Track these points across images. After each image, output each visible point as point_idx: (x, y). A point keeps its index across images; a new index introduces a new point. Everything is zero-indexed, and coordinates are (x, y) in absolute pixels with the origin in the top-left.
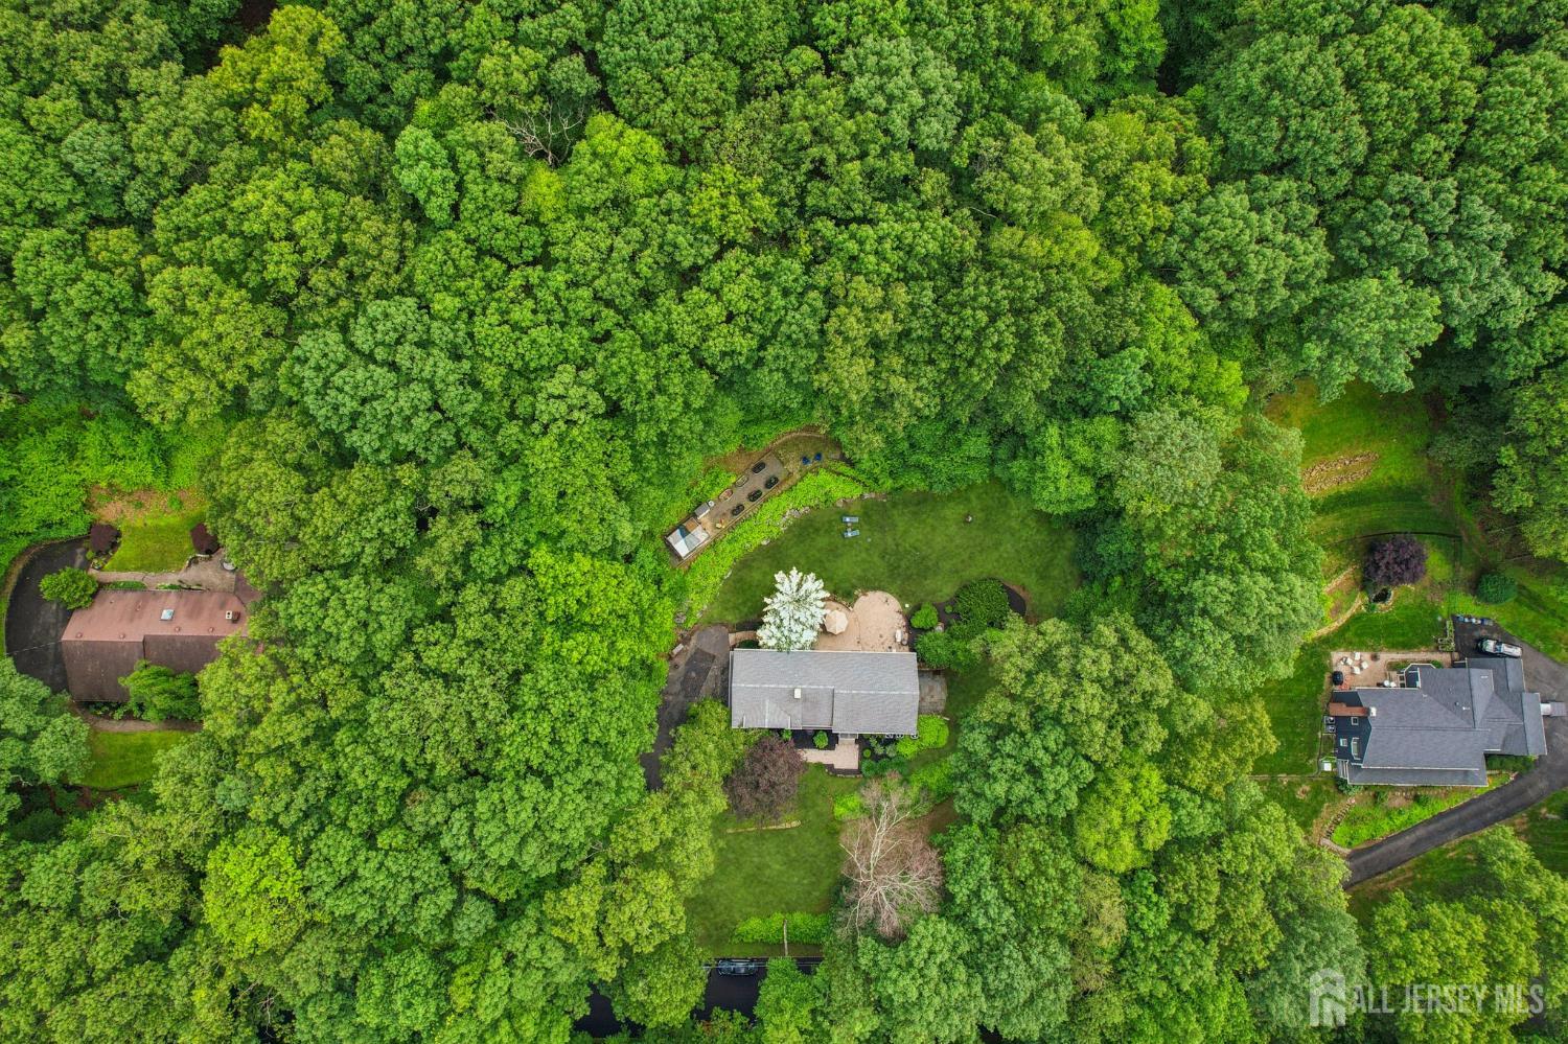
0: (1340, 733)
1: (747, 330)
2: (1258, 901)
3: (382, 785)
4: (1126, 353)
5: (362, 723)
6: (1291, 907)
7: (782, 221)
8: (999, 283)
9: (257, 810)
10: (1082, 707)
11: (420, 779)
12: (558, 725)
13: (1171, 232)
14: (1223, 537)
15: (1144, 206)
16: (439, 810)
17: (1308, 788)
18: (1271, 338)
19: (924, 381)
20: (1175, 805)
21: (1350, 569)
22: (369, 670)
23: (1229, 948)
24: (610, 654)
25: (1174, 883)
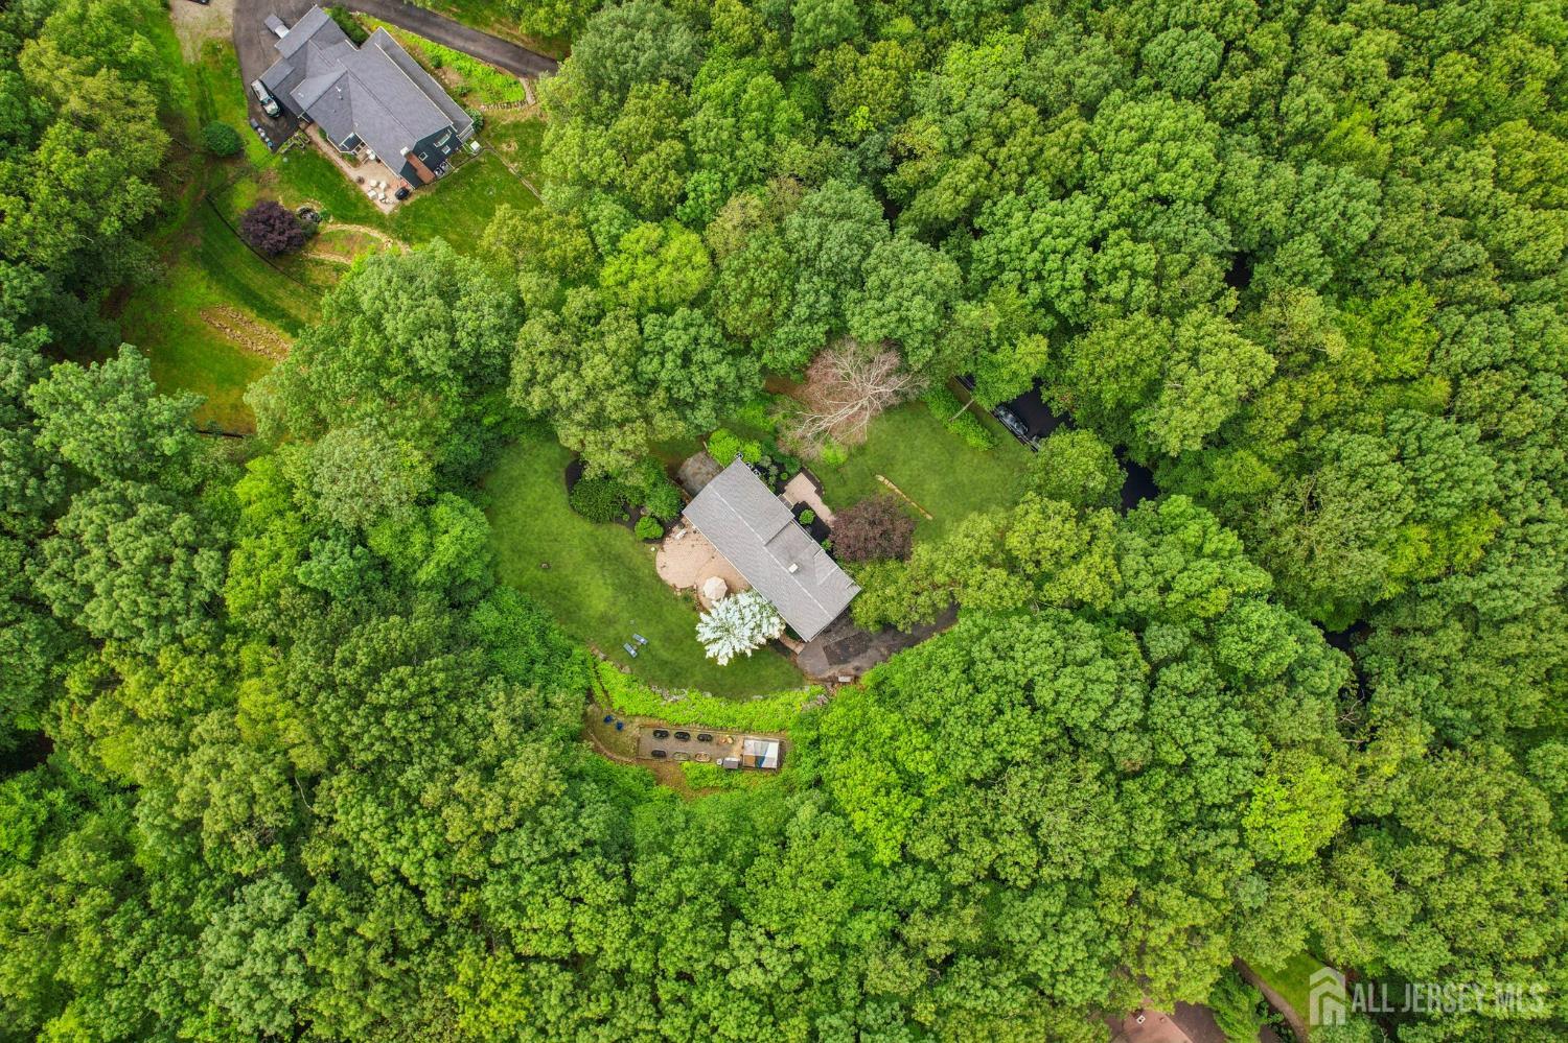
0: (441, 158)
1: (572, 880)
2: (624, 123)
3: (1146, 799)
4: (310, 584)
5: (1120, 855)
6: (605, 95)
7: (462, 938)
8: (349, 731)
9: (1245, 864)
10: (608, 368)
11: (1117, 776)
12: (985, 721)
13: (177, 638)
14: (384, 383)
15: (176, 679)
16: (1123, 741)
17: (504, 146)
18: (189, 483)
19: (481, 710)
20: (614, 240)
21: (310, 256)
22: (1082, 891)
23: (676, 113)
24: (900, 733)
25: (668, 192)
